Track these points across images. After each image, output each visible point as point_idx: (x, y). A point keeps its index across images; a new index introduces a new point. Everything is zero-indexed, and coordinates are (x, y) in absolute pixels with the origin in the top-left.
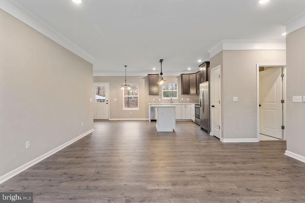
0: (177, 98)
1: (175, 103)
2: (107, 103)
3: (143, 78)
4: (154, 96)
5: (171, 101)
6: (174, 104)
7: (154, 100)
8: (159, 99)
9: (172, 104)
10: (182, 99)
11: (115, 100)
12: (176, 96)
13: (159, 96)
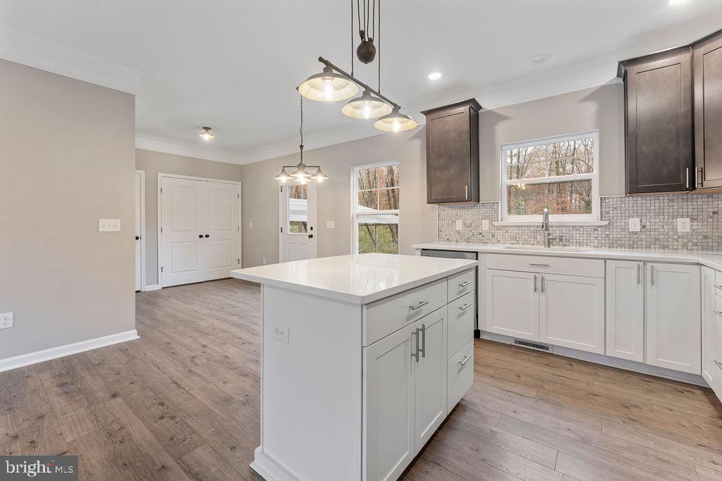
0: (593, 218)
1: (581, 244)
2: (311, 236)
3: (414, 138)
4: (459, 212)
5: (549, 235)
6: (570, 250)
7: (459, 225)
8: (485, 225)
9: (556, 249)
10: (634, 224)
11: (331, 225)
12: (588, 207)
13: (483, 210)
